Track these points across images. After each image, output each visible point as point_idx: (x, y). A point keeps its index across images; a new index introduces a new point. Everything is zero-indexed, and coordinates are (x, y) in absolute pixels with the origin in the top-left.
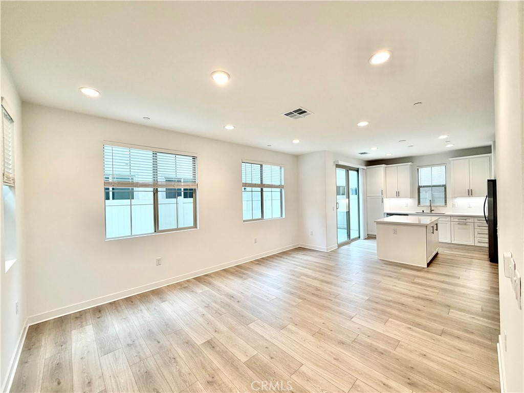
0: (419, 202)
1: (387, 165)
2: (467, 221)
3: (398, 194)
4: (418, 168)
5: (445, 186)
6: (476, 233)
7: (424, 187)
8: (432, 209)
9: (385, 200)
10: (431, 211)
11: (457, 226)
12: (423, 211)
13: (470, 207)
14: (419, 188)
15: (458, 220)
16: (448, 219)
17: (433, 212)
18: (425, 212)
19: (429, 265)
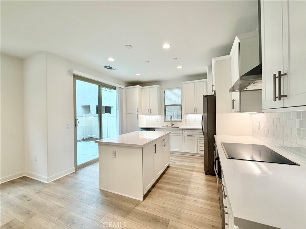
0: (165, 118)
1: (142, 86)
2: (193, 133)
3: (150, 112)
4: (164, 90)
5: (181, 105)
6: (198, 143)
7: (168, 106)
8: (173, 124)
9: (139, 116)
10: (172, 125)
11: (186, 137)
12: (167, 125)
13: (196, 122)
14: (165, 106)
15: (187, 133)
16: (181, 132)
17: (173, 126)
18: (168, 126)
19: (145, 197)
